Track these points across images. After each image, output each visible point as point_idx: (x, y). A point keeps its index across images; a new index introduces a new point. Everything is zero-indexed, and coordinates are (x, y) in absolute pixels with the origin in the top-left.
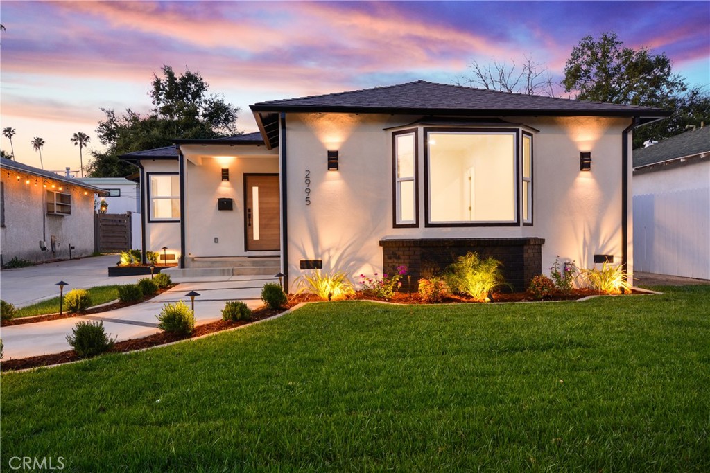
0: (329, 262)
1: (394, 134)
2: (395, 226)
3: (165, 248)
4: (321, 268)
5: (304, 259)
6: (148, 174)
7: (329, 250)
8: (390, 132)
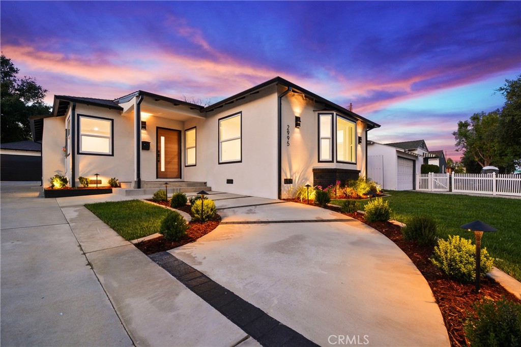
0: (295, 180)
1: (319, 114)
2: (319, 161)
3: (97, 175)
4: (292, 183)
5: (286, 178)
6: (79, 115)
7: (295, 173)
8: (317, 113)
